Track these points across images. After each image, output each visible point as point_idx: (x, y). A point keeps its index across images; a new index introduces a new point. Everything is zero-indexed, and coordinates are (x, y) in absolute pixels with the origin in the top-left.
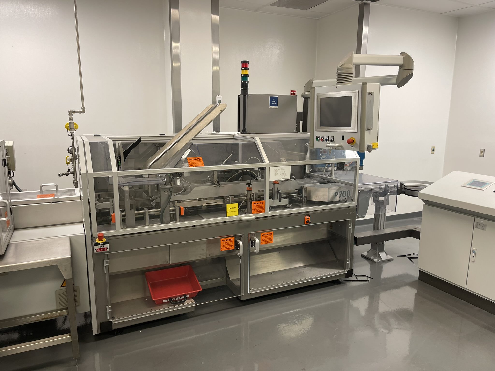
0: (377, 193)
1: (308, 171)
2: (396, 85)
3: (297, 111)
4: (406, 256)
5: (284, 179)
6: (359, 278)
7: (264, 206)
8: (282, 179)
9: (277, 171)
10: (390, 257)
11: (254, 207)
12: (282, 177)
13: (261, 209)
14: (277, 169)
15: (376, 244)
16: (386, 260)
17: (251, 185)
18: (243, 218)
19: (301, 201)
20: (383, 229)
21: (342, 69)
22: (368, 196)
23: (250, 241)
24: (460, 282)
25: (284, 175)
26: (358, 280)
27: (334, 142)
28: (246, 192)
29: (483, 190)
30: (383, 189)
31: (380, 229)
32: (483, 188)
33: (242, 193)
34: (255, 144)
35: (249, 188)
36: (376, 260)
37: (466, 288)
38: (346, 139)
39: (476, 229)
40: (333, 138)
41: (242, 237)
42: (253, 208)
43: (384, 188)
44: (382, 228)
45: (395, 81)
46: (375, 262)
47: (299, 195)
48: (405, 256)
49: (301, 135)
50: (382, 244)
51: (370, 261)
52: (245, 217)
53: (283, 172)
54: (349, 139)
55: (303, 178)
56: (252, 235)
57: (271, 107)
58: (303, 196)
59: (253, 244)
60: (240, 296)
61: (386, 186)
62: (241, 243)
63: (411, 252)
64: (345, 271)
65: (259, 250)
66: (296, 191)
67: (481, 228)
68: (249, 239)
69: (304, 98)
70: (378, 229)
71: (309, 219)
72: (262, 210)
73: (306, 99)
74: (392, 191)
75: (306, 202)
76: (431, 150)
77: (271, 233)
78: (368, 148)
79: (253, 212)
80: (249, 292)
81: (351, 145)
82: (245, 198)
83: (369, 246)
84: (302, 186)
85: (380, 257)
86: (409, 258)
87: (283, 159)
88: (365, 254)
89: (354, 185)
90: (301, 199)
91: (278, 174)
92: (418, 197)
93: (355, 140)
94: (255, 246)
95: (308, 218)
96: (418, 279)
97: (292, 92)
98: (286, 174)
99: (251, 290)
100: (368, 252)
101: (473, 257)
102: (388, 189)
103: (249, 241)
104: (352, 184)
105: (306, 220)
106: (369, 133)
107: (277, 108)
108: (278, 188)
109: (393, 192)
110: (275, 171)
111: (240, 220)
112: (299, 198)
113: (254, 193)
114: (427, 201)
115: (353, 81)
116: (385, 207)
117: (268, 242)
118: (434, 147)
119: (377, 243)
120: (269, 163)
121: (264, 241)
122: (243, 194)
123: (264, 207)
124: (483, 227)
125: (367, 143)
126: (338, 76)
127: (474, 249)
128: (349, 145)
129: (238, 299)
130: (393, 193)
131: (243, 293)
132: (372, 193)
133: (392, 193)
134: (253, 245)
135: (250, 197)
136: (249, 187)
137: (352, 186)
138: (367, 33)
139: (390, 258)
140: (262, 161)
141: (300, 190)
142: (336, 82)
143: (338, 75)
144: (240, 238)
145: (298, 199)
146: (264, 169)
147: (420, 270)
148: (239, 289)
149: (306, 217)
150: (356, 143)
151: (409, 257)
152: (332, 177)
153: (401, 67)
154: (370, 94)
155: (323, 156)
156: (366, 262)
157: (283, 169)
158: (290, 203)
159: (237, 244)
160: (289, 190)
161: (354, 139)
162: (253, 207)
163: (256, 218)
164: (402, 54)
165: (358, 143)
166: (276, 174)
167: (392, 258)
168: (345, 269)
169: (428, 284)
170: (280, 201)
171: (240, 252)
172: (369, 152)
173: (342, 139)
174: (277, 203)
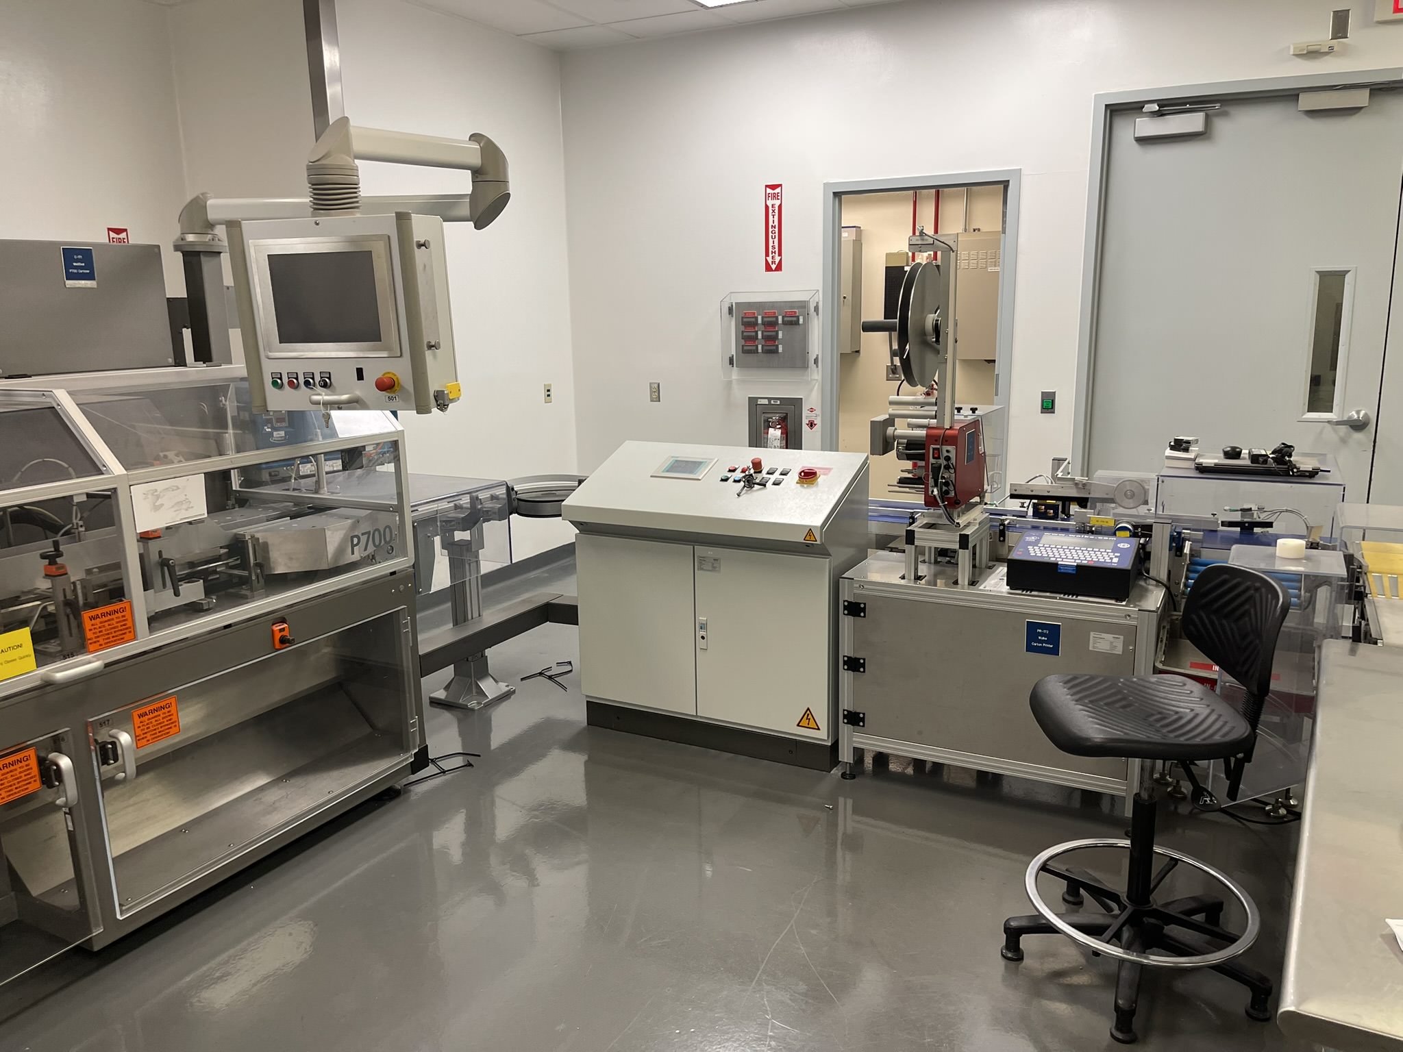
0: (451, 521)
1: (235, 484)
2: (471, 224)
3: (167, 297)
4: (543, 674)
5: (185, 518)
6: (445, 765)
7: (130, 620)
8: (181, 520)
9: (158, 497)
10: (507, 686)
11: (93, 627)
12: (177, 512)
13: (121, 632)
14: (159, 491)
15: (467, 660)
16: (500, 695)
17: (60, 554)
18: (59, 676)
19: (244, 581)
20: (480, 616)
21: (324, 167)
22: (429, 535)
23: (96, 748)
24: (679, 704)
25: (184, 506)
26: (444, 772)
27: (335, 388)
28: (44, 585)
29: (700, 480)
30: (467, 508)
31: (472, 618)
32: (698, 474)
33: (25, 590)
34: (53, 414)
35: (53, 568)
36: (473, 704)
37: (697, 716)
38: (371, 376)
39: (699, 572)
40: (328, 376)
41: (63, 740)
42: (89, 635)
43: (469, 506)
44: (476, 614)
45: (465, 210)
46: (472, 710)
47: (230, 564)
48: (541, 674)
49: (195, 372)
50: (482, 656)
51: (460, 710)
52: (64, 671)
53: (183, 498)
54: (380, 378)
55: (227, 510)
56: (100, 724)
57: (70, 283)
58: (252, 565)
59: (109, 752)
60: (90, 938)
61: (475, 500)
62: (65, 762)
63: (549, 661)
64: (408, 758)
65: (136, 763)
66: (223, 551)
67: (711, 569)
68: (92, 740)
69: (183, 252)
70: (465, 619)
71: (287, 630)
72: (126, 632)
73: (193, 260)
74: (487, 511)
75: (262, 581)
76: (543, 393)
77: (167, 702)
78: (437, 401)
79: (91, 647)
80: (119, 917)
81: (388, 395)
82: (39, 605)
83: (448, 672)
84: (236, 535)
85: (481, 693)
86: (550, 678)
87: (171, 455)
88: (441, 694)
89: (399, 509)
90: (245, 573)
91: (163, 505)
92: (561, 518)
93: (397, 378)
94: (116, 760)
95: (283, 629)
96: (586, 724)
97: (112, 235)
98: (190, 502)
99: (124, 908)
100: (447, 688)
101: (703, 638)
102: (479, 507)
103: (92, 747)
104: (391, 506)
105: (278, 636)
106: (435, 356)
107: (96, 286)
108: (160, 552)
109: (490, 513)
110: (150, 496)
111: (47, 685)
112: (236, 572)
113: (78, 583)
114: (585, 525)
115: (361, 208)
116: (477, 556)
117: (161, 735)
118: (550, 385)
119: (470, 659)
120: (125, 472)
121: (148, 735)
122: (30, 592)
123: (129, 624)
124: (715, 565)
125: (433, 386)
126: (314, 189)
127: (702, 619)
128: (384, 395)
129: (84, 952)
130: (491, 515)
131: (97, 926)
132: (438, 524)
133: (488, 516)
134: (111, 756)
135: (65, 596)
136: (56, 563)
137: (391, 511)
138: (338, 65)
139: (507, 689)
140: (95, 468)
141: (237, 547)
142: (311, 207)
143: (313, 185)
144: (57, 744)
145: (231, 575)
146: (108, 497)
147: (587, 701)
148: (81, 917)
149: (277, 628)
150: (402, 388)
151: (548, 673)
152: (322, 492)
153: (477, 173)
154: (420, 245)
155: (275, 434)
156: (447, 716)
157: (178, 488)
158: (208, 592)
159: (49, 768)
160: (198, 551)
161: (395, 375)
162: (90, 630)
163: (107, 665)
164: (475, 137)
165: (410, 388)
166: (157, 508)
167: (510, 687)
168: (407, 750)
169: (611, 729)
170: (177, 594)
171: (69, 794)
172: (442, 410)
173: (358, 379)
174: (167, 600)
